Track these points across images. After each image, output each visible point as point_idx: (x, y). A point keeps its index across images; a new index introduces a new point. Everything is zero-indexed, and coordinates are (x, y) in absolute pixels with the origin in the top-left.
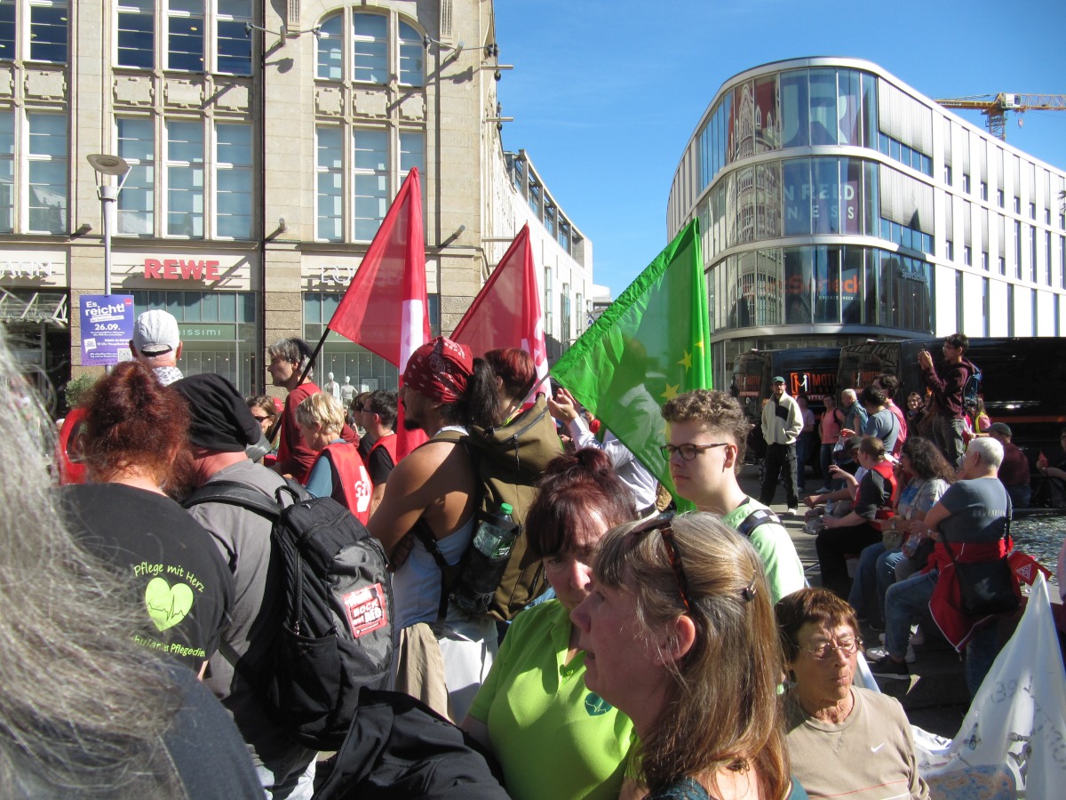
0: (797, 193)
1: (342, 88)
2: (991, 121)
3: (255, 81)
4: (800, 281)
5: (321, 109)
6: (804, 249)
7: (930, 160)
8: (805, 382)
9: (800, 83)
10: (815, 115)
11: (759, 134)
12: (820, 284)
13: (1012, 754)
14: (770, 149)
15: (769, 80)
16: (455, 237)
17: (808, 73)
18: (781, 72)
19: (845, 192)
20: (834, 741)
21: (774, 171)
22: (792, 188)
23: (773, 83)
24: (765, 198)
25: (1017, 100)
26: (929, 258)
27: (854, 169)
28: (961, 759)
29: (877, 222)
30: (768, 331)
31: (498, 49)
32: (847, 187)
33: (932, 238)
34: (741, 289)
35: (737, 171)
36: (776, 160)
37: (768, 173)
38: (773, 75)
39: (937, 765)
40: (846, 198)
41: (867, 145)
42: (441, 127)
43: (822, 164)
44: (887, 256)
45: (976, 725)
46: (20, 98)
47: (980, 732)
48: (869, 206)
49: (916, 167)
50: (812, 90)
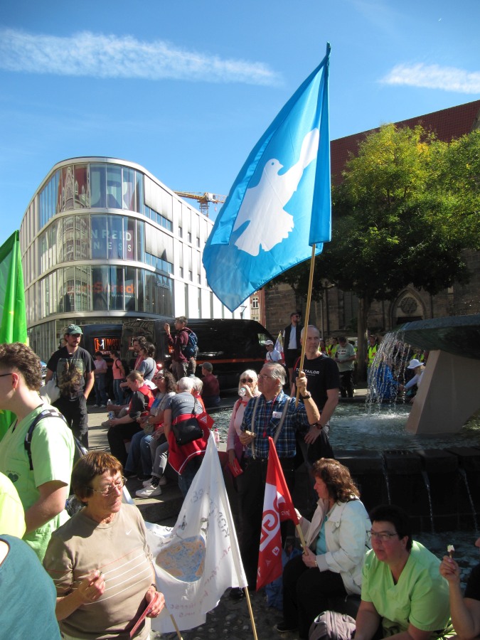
0: (99, 234)
2: (202, 206)
4: (101, 285)
6: (104, 267)
7: (171, 223)
8: (103, 344)
9: (102, 171)
10: (110, 191)
11: (77, 197)
12: (112, 288)
13: (203, 529)
14: (84, 207)
15: (83, 167)
17: (106, 166)
18: (91, 163)
19: (126, 236)
20: (109, 533)
21: (86, 220)
22: (96, 231)
23: (85, 169)
24: (81, 235)
25: (214, 197)
26: (171, 276)
27: (131, 224)
28: (178, 536)
29: (143, 254)
30: (82, 314)
32: (127, 233)
33: (172, 265)
34: (65, 289)
35: (64, 218)
36: (88, 214)
37: (82, 221)
38: (86, 164)
39: (167, 543)
40: (127, 240)
41: (138, 211)
43: (114, 219)
44: (149, 274)
45: (185, 517)
47: (187, 520)
48: (139, 245)
49: (164, 226)
50: (108, 176)
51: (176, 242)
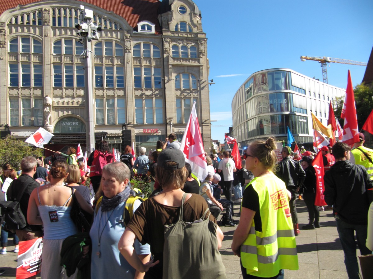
0: (273, 101)
1: (180, 90)
2: (322, 65)
3: (163, 90)
5: (177, 95)
6: (275, 115)
7: (305, 90)
9: (272, 74)
10: (276, 82)
14: (265, 91)
15: (264, 73)
16: (205, 121)
17: (274, 72)
18: (267, 72)
22: (271, 100)
26: (306, 115)
27: (286, 94)
29: (293, 108)
31: (213, 80)
32: (285, 100)
33: (306, 110)
36: (267, 94)
40: (285, 102)
41: (289, 89)
42: (202, 97)
43: (279, 95)
46: (116, 96)
48: (290, 104)
49: (302, 93)
50: (275, 76)
51: (308, 99)
